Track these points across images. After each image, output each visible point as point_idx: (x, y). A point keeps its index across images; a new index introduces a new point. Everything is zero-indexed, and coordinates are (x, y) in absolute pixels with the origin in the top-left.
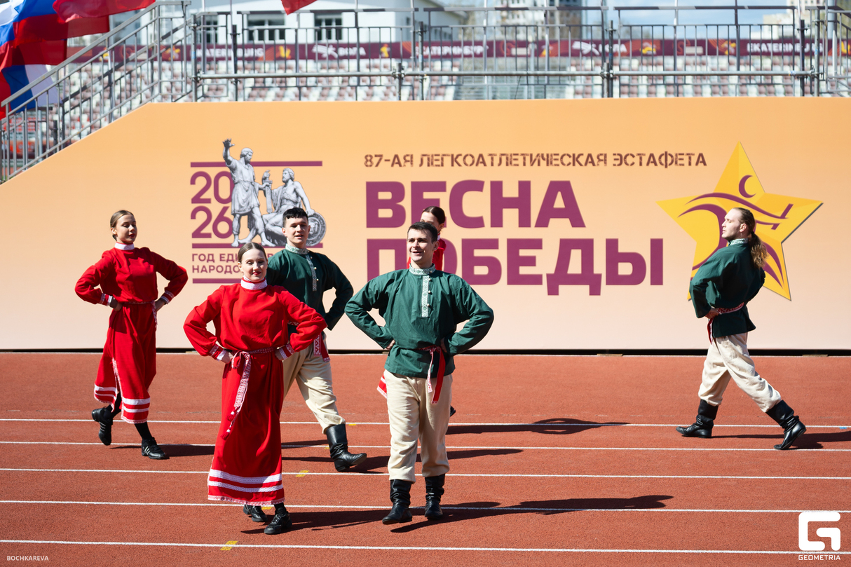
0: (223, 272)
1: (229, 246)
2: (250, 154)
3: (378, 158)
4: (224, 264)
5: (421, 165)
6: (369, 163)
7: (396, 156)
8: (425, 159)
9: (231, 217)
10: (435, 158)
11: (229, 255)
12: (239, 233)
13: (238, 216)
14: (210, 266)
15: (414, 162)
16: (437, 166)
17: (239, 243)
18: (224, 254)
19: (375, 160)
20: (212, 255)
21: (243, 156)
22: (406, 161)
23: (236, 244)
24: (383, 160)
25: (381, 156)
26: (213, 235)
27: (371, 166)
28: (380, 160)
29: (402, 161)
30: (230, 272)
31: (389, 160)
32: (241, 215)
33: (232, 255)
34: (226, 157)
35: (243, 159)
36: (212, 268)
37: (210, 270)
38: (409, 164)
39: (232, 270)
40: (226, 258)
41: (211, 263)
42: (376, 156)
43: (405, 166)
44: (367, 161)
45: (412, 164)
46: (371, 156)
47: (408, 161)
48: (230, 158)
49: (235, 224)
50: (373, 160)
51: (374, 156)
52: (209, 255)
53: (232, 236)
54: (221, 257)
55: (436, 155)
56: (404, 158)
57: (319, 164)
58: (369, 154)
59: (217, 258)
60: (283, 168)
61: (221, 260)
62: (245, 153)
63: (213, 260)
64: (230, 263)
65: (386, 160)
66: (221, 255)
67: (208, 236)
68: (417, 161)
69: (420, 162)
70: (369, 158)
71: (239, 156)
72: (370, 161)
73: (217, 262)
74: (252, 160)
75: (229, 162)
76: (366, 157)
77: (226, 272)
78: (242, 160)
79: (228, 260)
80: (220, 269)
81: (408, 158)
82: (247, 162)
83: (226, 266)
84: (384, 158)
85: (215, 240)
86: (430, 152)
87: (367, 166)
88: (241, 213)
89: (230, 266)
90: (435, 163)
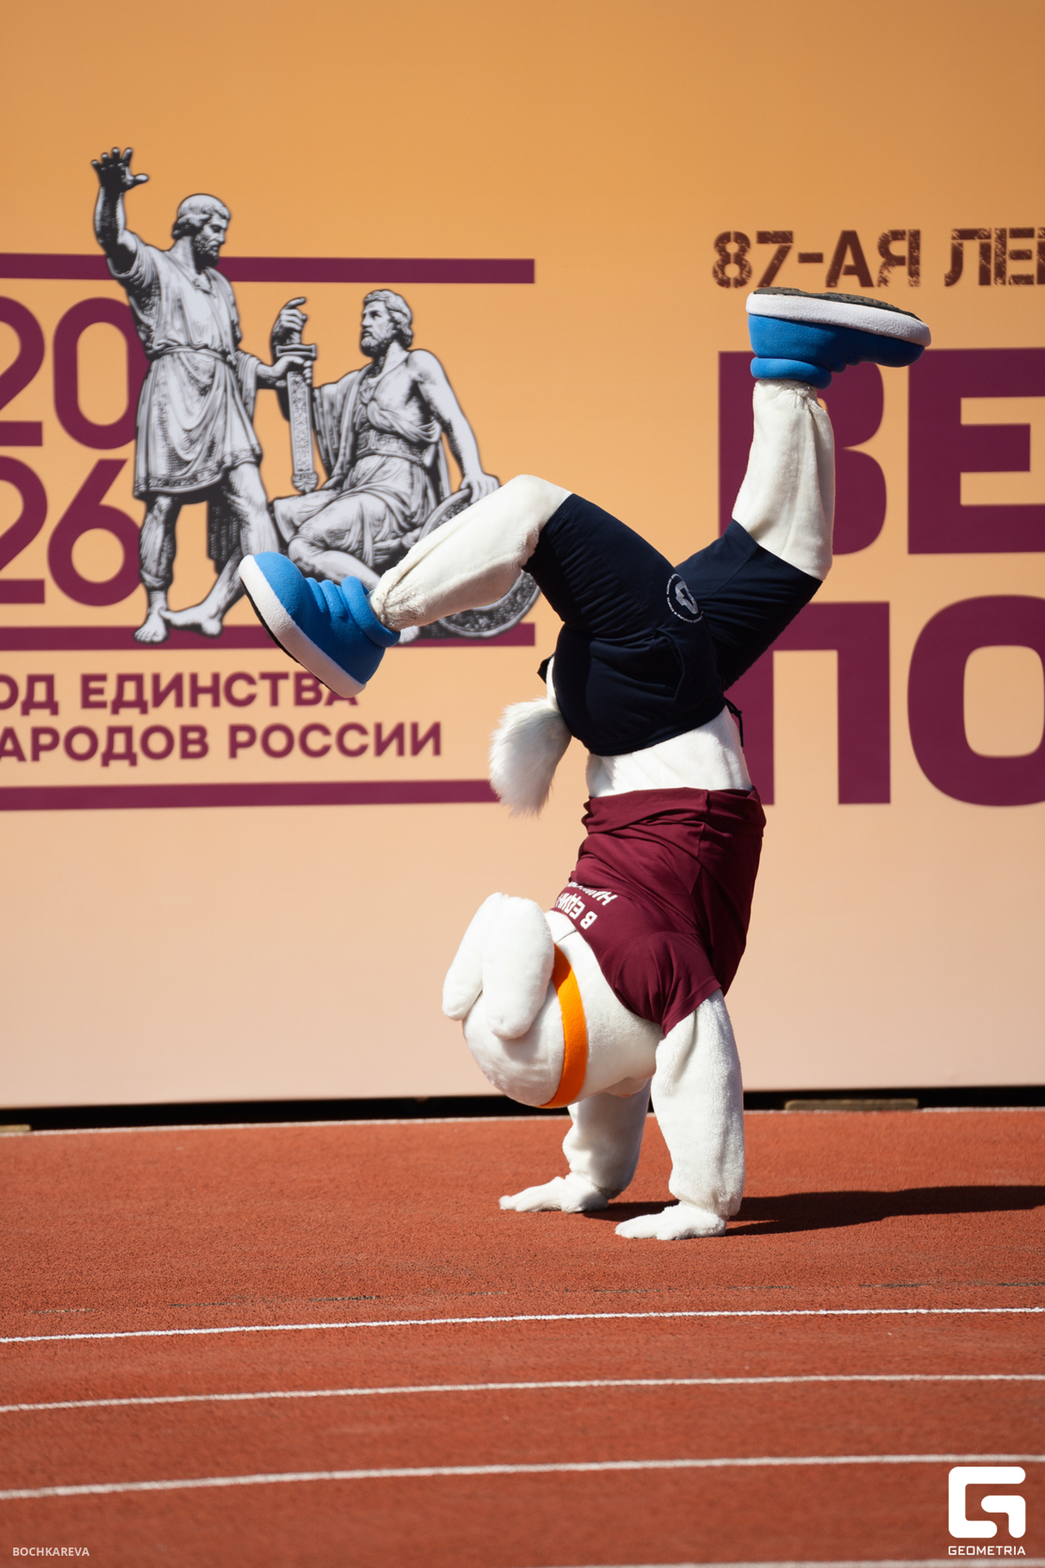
0: (97, 758)
1: (124, 638)
2: (216, 220)
3: (772, 249)
4: (100, 721)
5: (953, 278)
6: (732, 271)
7: (849, 240)
8: (971, 249)
9: (135, 510)
10: (1014, 244)
11: (122, 679)
12: (167, 580)
13: (164, 502)
14: (37, 732)
15: (924, 267)
16: (1021, 280)
17: (168, 623)
18: (102, 678)
19: (759, 257)
20: (49, 680)
21: (184, 230)
22: (891, 260)
23: (154, 630)
24: (792, 257)
25: (784, 238)
26: (52, 590)
27: (740, 283)
28: (781, 256)
29: (874, 261)
30: (130, 757)
31: (816, 258)
32: (180, 501)
33: (138, 679)
34: (107, 232)
35: (184, 245)
36: (45, 739)
37: (37, 749)
38: (899, 274)
39: (137, 748)
40: (110, 694)
41: (41, 718)
42: (764, 238)
43: (884, 281)
44: (725, 259)
45: (914, 274)
46: (742, 239)
47: (900, 261)
48: (125, 238)
49: (153, 538)
50: (749, 257)
51: (753, 238)
52: (32, 680)
53: (140, 592)
54: (86, 692)
55: (1019, 233)
56: (884, 248)
57: (520, 271)
58: (732, 228)
59: (68, 693)
60: (363, 289)
61: (87, 704)
62: (195, 218)
63: (52, 705)
64: (129, 717)
65: (806, 258)
66: (87, 679)
67: (30, 592)
68: (935, 259)
69: (947, 267)
70: (732, 248)
71: (167, 229)
72: (740, 260)
73: (71, 713)
74: (225, 252)
75: (124, 258)
76: (723, 239)
77: (108, 757)
78: (183, 249)
79: (118, 704)
80: (81, 744)
81: (899, 248)
82: (204, 260)
83: (112, 731)
84: (799, 246)
85: (59, 610)
86: (990, 222)
87: (724, 283)
88: (177, 489)
89: (128, 731)
90: (1014, 268)
